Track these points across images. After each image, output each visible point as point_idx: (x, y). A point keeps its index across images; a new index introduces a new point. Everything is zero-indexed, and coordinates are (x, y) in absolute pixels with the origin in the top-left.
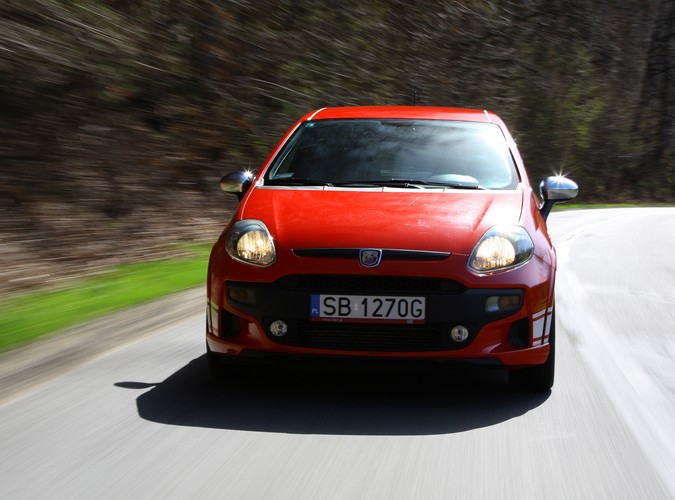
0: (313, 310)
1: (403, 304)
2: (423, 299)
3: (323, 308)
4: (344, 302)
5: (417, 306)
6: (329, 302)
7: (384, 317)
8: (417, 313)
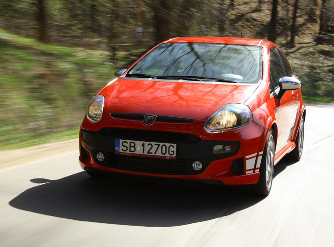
0: (116, 148)
1: (164, 147)
2: (175, 145)
3: (121, 147)
4: (132, 145)
5: (171, 149)
6: (125, 144)
7: (153, 154)
8: (171, 153)
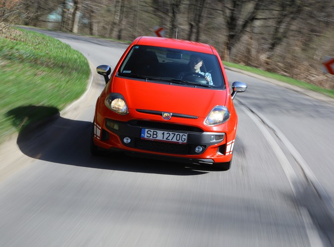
1: (178, 136)
4: (155, 133)
5: (184, 137)
6: (149, 132)
7: (170, 140)
8: (183, 140)
